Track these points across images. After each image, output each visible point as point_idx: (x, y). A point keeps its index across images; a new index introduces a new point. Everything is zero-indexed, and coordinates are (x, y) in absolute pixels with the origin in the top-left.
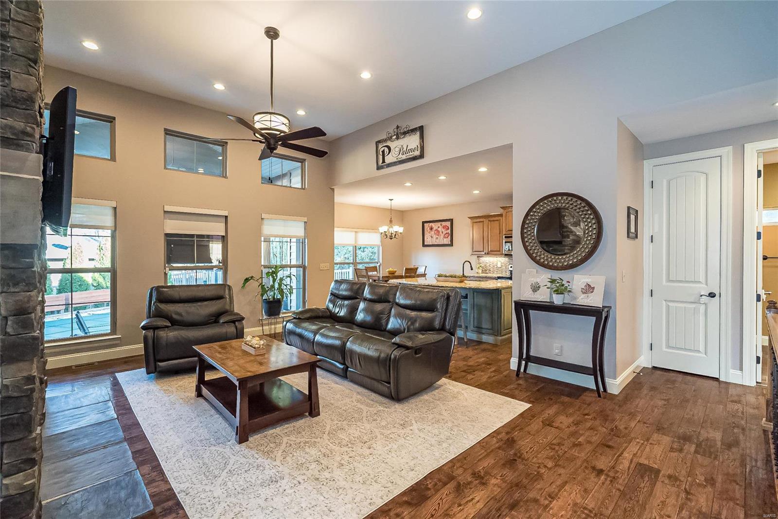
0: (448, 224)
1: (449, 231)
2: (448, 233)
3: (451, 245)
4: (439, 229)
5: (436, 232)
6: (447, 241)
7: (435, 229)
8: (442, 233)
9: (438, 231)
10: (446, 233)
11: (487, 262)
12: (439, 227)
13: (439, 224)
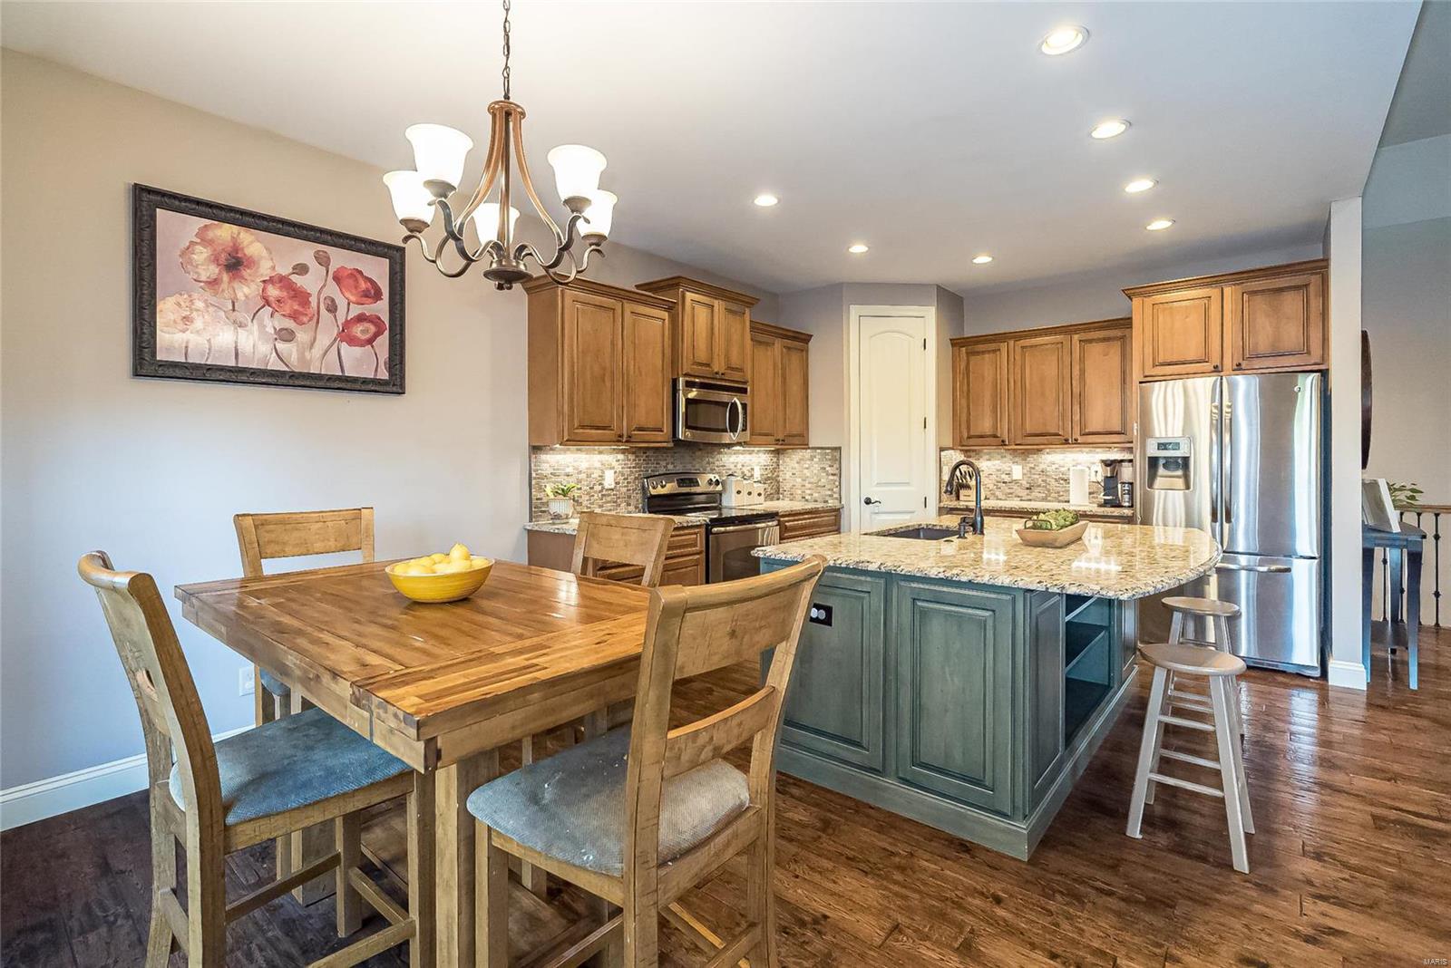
0: (377, 270)
1: (382, 308)
2: (375, 320)
3: (393, 383)
4: (306, 282)
5: (273, 292)
6: (363, 361)
7: (265, 270)
8: (332, 308)
9: (301, 296)
10: (361, 318)
11: (569, 470)
12: (301, 269)
13: (306, 251)
